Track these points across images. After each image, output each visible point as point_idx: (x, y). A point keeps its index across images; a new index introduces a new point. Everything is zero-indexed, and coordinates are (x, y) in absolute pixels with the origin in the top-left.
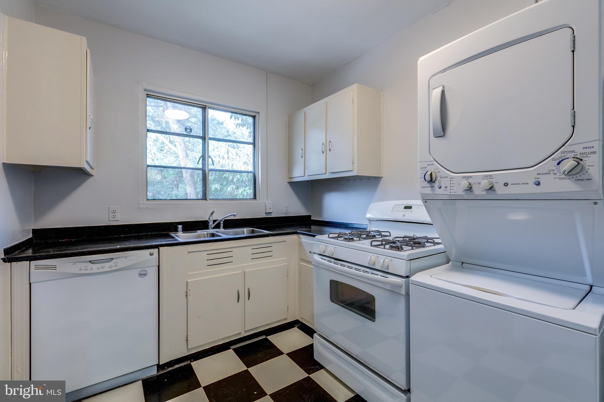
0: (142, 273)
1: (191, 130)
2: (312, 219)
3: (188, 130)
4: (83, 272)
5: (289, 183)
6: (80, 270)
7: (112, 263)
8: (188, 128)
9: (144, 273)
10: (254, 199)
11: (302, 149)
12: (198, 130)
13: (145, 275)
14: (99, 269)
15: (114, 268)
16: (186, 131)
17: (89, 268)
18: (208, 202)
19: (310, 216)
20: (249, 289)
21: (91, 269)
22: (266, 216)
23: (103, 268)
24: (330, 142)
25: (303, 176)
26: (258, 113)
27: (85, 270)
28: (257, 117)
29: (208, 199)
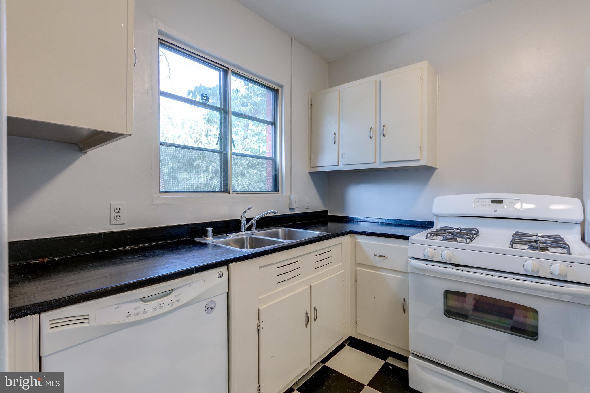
0: (210, 306)
1: (207, 98)
2: (329, 214)
3: (204, 98)
4: (133, 319)
5: (309, 172)
6: (129, 316)
7: (171, 297)
8: (204, 95)
9: (212, 306)
10: (276, 191)
11: (335, 134)
12: (215, 100)
13: (213, 308)
14: (155, 309)
15: (177, 305)
16: (202, 99)
17: (141, 310)
18: (232, 195)
19: (327, 212)
20: (315, 308)
21: (145, 313)
22: (290, 212)
23: (161, 306)
24: (384, 126)
25: (337, 165)
26: (281, 86)
27: (136, 315)
28: (280, 91)
29: (231, 192)
